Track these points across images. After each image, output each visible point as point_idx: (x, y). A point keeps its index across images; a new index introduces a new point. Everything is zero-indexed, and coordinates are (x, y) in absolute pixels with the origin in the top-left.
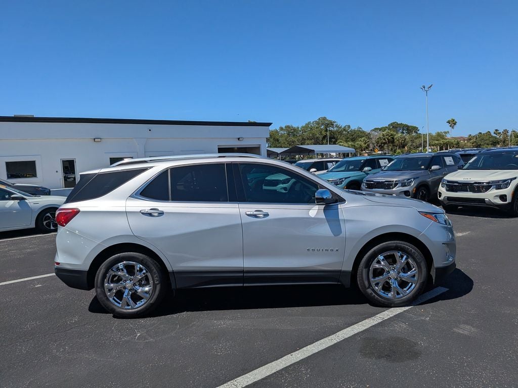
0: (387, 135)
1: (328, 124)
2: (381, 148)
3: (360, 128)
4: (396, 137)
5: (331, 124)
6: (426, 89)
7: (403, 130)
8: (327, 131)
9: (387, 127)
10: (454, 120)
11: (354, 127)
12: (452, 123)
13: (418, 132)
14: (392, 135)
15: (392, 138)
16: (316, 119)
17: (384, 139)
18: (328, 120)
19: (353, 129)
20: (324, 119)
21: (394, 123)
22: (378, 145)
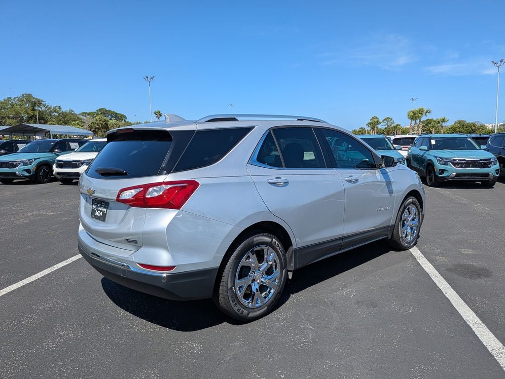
0: (100, 121)
1: (35, 103)
2: (95, 134)
3: (72, 111)
4: (109, 123)
5: (39, 103)
6: (149, 80)
7: (112, 116)
8: (34, 110)
9: (95, 113)
10: (160, 112)
11: (65, 109)
12: (158, 114)
13: (126, 120)
14: (105, 121)
15: (106, 124)
16: (19, 95)
17: (98, 125)
18: (34, 98)
19: (64, 111)
20: (30, 96)
21: (102, 109)
22: (92, 130)
